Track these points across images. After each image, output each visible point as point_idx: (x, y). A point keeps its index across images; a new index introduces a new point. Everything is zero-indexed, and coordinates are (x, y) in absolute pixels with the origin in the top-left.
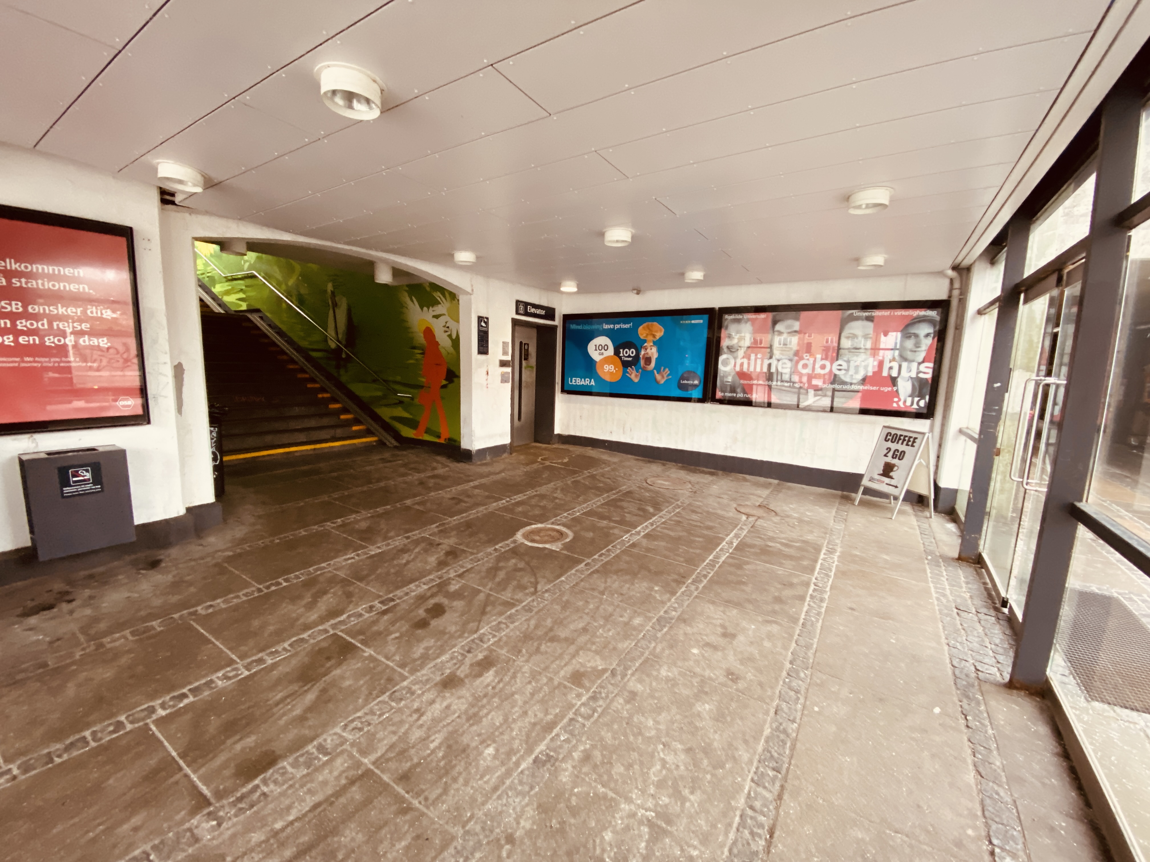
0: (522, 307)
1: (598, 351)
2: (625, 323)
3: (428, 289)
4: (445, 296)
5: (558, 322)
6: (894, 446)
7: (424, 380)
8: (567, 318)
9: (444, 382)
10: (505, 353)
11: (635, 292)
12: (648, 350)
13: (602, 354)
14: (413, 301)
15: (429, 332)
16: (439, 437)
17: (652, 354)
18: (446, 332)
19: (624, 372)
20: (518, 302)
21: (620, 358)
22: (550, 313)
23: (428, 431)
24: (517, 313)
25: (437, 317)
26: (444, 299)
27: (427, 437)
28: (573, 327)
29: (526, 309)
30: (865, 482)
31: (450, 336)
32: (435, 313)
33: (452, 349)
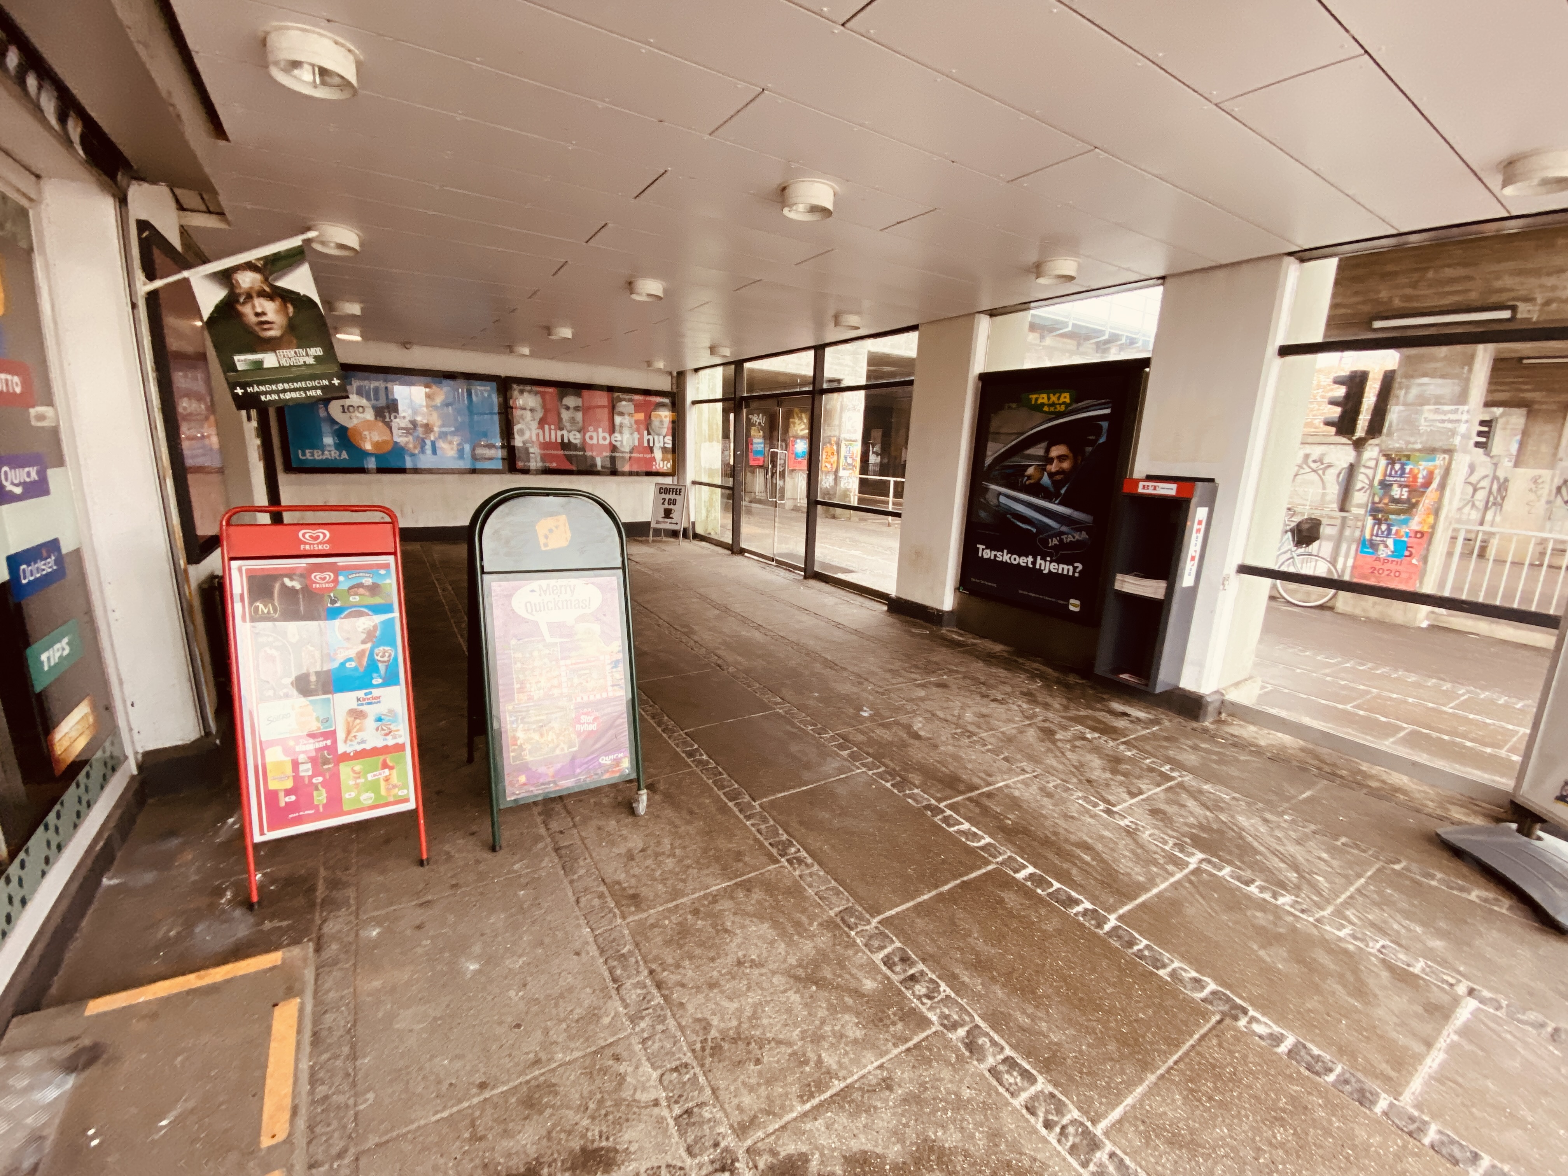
1: (348, 414)
6: (667, 497)
11: (408, 346)
13: (356, 418)
17: (433, 420)
21: (387, 424)
30: (653, 525)
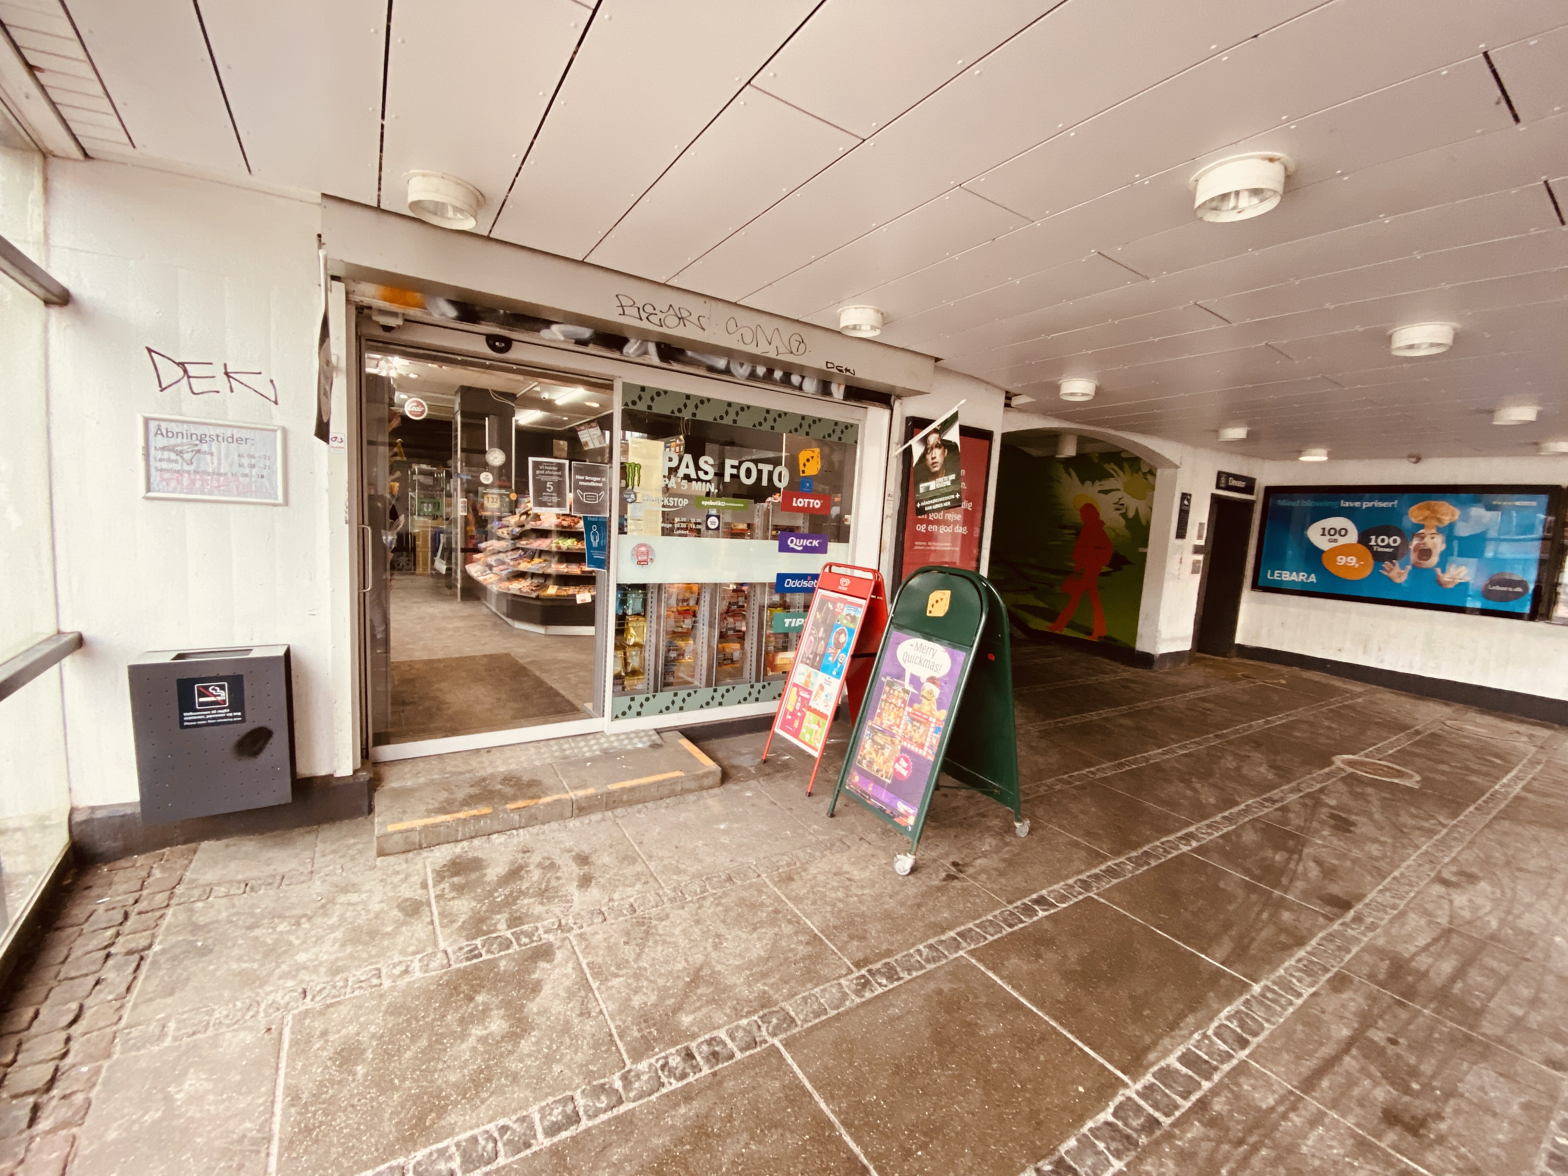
0: (1223, 479)
1: (1328, 537)
2: (1383, 501)
3: (1096, 461)
4: (1122, 469)
5: (1258, 497)
7: (1072, 564)
8: (1270, 491)
9: (1105, 569)
10: (1200, 537)
11: (1414, 460)
12: (1427, 540)
13: (1335, 541)
14: (1070, 475)
15: (1090, 511)
16: (1089, 633)
17: (1435, 545)
18: (1118, 509)
19: (1377, 568)
20: (1220, 474)
21: (1370, 548)
22: (1249, 485)
23: (1072, 626)
24: (1218, 487)
25: (1106, 492)
26: (1121, 473)
27: (1067, 632)
28: (1282, 503)
29: (1227, 481)
31: (1124, 515)
32: (1101, 488)
33: (1125, 530)
